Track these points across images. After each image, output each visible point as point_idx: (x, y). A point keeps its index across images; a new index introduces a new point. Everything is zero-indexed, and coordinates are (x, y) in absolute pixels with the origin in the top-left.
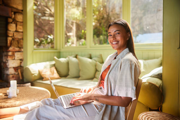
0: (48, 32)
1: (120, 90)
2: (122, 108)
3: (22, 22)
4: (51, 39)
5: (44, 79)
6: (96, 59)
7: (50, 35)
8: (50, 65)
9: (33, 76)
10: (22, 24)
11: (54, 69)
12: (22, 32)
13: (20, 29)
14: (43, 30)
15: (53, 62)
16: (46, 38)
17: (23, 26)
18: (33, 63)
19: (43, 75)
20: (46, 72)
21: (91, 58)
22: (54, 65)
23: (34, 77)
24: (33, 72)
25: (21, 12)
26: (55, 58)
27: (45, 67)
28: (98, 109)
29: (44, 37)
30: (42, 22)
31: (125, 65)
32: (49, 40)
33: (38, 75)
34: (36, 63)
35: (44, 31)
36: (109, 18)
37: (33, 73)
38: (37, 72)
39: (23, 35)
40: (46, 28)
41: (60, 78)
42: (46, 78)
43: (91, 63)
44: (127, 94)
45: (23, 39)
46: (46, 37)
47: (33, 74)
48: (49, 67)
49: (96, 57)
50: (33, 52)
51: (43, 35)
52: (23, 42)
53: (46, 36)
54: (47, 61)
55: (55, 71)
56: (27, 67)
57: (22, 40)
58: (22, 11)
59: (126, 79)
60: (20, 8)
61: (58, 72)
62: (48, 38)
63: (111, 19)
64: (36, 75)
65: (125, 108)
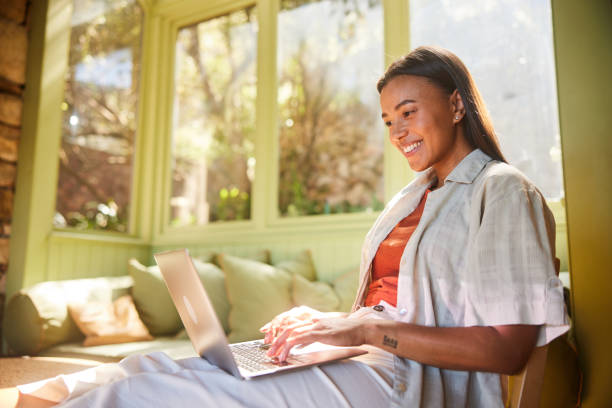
0: (101, 192)
1: (486, 300)
2: (487, 380)
3: (18, 128)
4: (108, 217)
5: (89, 340)
6: (290, 265)
7: (106, 204)
8: (114, 291)
9: (45, 327)
10: (15, 133)
11: (126, 303)
12: (14, 164)
13: (9, 150)
14: (82, 182)
15: (126, 282)
16: (90, 215)
17: (19, 140)
18: (46, 279)
19: (85, 324)
20: (96, 315)
21: (269, 262)
22: (129, 292)
23: (47, 331)
24: (47, 311)
25: (18, 90)
26: (135, 263)
27: (93, 297)
28: (392, 386)
29: (83, 211)
30: (83, 157)
31: (501, 197)
32: (101, 221)
33: (64, 324)
34: (59, 278)
35: (84, 189)
36: (313, 156)
37: (43, 314)
38: (63, 315)
39: (15, 176)
40: (93, 180)
41: (150, 337)
42: (95, 335)
43: (271, 279)
44: (523, 311)
45: (13, 188)
46: (91, 210)
47: (45, 321)
48: (107, 296)
49: (288, 258)
50: (48, 238)
51: (78, 201)
52: (12, 201)
53: (91, 205)
54: (103, 274)
55: (133, 314)
56: (24, 291)
57: (8, 194)
58: (22, 87)
59: (513, 250)
60: (16, 76)
61: (143, 315)
62: (97, 212)
63: (318, 158)
64: (57, 323)
65: (501, 379)
